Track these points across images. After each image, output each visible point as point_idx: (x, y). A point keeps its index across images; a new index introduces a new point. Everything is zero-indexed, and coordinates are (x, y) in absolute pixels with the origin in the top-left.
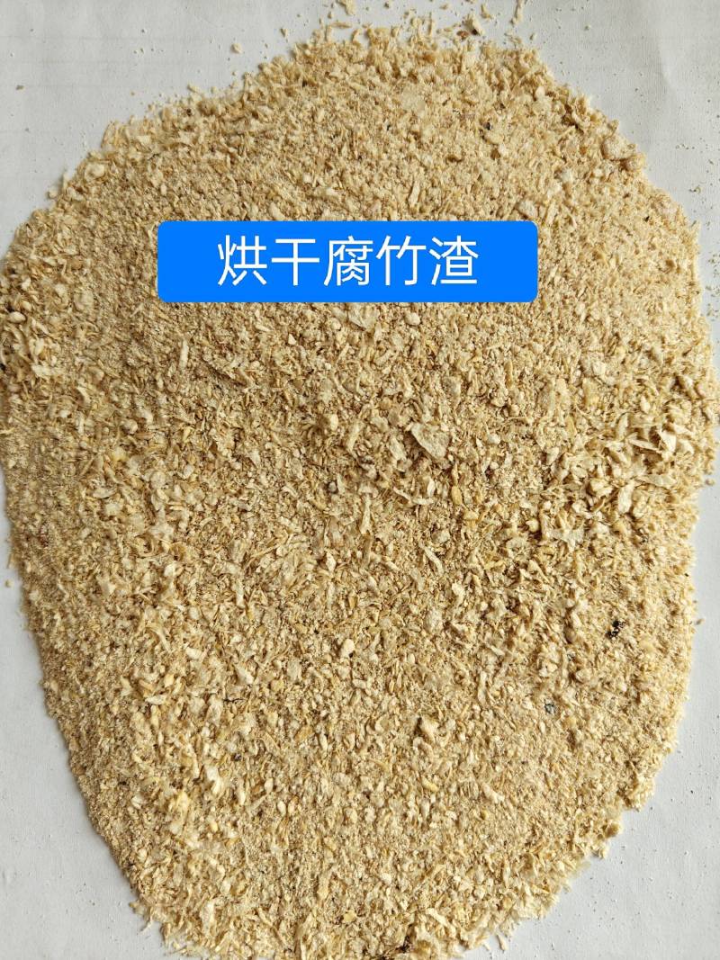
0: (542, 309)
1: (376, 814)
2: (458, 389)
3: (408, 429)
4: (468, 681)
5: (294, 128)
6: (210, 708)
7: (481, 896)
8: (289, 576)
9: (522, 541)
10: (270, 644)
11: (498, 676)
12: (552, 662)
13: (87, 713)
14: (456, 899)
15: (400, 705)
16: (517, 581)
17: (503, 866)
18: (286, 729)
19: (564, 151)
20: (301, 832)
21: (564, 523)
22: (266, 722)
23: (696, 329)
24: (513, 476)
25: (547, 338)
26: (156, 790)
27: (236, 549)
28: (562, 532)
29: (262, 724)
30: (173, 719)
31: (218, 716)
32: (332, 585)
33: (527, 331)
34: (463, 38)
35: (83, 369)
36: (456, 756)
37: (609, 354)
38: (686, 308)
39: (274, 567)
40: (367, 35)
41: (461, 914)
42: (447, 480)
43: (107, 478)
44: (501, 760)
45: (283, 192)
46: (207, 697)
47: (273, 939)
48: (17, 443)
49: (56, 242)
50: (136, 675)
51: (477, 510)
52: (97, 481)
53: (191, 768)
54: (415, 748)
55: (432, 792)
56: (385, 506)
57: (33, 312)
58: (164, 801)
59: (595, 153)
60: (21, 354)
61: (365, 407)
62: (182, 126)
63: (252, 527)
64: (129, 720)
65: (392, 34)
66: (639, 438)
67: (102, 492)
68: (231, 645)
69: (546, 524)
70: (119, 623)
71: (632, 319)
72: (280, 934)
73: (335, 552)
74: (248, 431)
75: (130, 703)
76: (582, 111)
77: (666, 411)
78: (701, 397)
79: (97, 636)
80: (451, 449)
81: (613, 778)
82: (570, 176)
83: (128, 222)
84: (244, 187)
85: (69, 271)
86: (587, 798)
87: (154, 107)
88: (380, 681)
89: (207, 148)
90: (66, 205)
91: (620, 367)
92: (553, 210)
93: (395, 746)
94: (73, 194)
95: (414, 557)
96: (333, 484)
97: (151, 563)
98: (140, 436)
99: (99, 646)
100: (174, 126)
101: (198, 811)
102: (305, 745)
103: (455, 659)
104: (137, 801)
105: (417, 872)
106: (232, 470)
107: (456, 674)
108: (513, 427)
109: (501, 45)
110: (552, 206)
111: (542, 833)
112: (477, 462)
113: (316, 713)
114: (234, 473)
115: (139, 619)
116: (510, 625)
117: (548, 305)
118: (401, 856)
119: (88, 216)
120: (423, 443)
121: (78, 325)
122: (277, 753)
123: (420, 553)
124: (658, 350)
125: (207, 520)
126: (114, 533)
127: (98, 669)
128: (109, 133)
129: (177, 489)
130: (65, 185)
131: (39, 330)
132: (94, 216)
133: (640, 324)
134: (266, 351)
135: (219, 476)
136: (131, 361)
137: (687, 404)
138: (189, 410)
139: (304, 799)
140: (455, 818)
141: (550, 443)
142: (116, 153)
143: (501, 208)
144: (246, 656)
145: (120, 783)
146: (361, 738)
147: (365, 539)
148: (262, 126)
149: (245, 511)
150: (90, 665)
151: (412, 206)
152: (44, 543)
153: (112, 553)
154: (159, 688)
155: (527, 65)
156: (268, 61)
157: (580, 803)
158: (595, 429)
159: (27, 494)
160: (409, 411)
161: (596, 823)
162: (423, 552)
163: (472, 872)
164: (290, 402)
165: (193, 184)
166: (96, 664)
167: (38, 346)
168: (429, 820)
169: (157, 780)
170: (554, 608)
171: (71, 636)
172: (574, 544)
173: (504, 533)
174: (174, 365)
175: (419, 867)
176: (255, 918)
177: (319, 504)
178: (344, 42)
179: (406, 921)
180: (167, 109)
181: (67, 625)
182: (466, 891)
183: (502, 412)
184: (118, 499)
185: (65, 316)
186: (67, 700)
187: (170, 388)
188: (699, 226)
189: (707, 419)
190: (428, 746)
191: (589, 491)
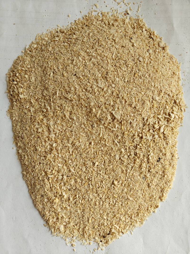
0: (144, 84)
1: (103, 203)
2: (124, 103)
3: (112, 112)
4: (125, 172)
5: (84, 37)
6: (64, 178)
7: (127, 222)
8: (83, 147)
9: (138, 139)
10: (78, 163)
11: (132, 171)
12: (144, 167)
13: (33, 179)
14: (121, 223)
15: (109, 177)
16: (136, 148)
17: (132, 215)
18: (82, 183)
19: (149, 45)
20: (85, 207)
21: (148, 135)
22: (77, 181)
23: (179, 89)
24: (136, 124)
25: (145, 91)
26: (51, 197)
27: (70, 140)
28: (147, 137)
29: (76, 182)
30: (55, 181)
31: (66, 180)
32: (93, 149)
33: (140, 89)
34: (125, 15)
35: (32, 96)
36: (121, 189)
37: (159, 95)
38: (177, 84)
39: (79, 144)
40: (102, 13)
41: (122, 226)
42: (121, 124)
43: (38, 123)
44: (132, 190)
45: (82, 54)
46: (63, 175)
47: (78, 232)
48: (15, 114)
49: (25, 64)
50: (46, 170)
51: (127, 131)
52: (36, 124)
53: (59, 192)
54: (112, 187)
55: (116, 198)
56: (106, 130)
57: (19, 82)
58: (52, 200)
59: (157, 46)
60: (17, 92)
61: (101, 107)
62: (56, 36)
63: (74, 135)
64: (44, 181)
65: (108, 14)
66: (166, 115)
67: (37, 126)
68: (69, 163)
69: (143, 135)
70: (42, 158)
71: (165, 87)
72: (80, 231)
73: (94, 141)
74: (73, 112)
75: (44, 177)
76: (154, 35)
77: (172, 108)
78: (180, 105)
79: (36, 161)
80: (122, 117)
81: (158, 194)
82: (151, 51)
83: (43, 60)
84: (72, 52)
85: (28, 71)
86: (152, 199)
87: (48, 30)
88: (104, 172)
89: (62, 42)
90: (27, 55)
91: (162, 98)
92: (147, 60)
93: (107, 187)
94: (29, 52)
95: (112, 142)
96: (93, 125)
97: (49, 144)
98: (47, 113)
99: (36, 163)
100: (54, 35)
101: (60, 203)
102: (86, 187)
103: (122, 166)
104: (46, 200)
105: (112, 216)
106: (69, 121)
107: (122, 170)
108: (136, 112)
109: (134, 17)
110: (147, 59)
111: (141, 207)
112: (128, 120)
113: (89, 179)
114: (69, 122)
115: (46, 157)
116: (135, 158)
117: (145, 83)
118: (108, 213)
119: (33, 58)
120: (115, 116)
121: (31, 85)
122: (79, 189)
123: (114, 142)
124: (171, 94)
125: (63, 133)
126: (40, 136)
127: (36, 169)
128: (37, 37)
129: (56, 126)
130: (26, 50)
131: (21, 86)
132: (34, 58)
133: (167, 88)
134: (78, 93)
135: (66, 123)
136: (44, 94)
137: (177, 107)
138: (59, 107)
139: (86, 199)
140: (121, 204)
141: (145, 116)
142: (39, 42)
143: (134, 59)
144: (72, 166)
145: (41, 196)
146: (100, 185)
147: (101, 138)
148: (76, 37)
149: (72, 131)
150: (34, 168)
151: (113, 58)
152: (22, 139)
153: (40, 141)
154: (51, 173)
155: (141, 23)
156: (77, 19)
157: (150, 200)
158: (155, 113)
159: (18, 126)
160: (112, 108)
161: (154, 205)
162: (114, 141)
163: (125, 216)
164: (83, 105)
165: (59, 51)
166: (36, 168)
167: (21, 90)
168: (115, 204)
169: (51, 195)
170: (145, 155)
171: (29, 161)
172: (150, 140)
173: (134, 137)
174: (55, 96)
175: (113, 215)
176: (74, 227)
177: (90, 130)
178: (96, 15)
179: (109, 228)
180: (52, 31)
181: (28, 158)
182: (123, 221)
183: (134, 109)
184: (41, 128)
185: (28, 83)
186: (29, 176)
187: (54, 101)
188: (181, 64)
189: (182, 110)
190: (115, 187)
191: (154, 127)
